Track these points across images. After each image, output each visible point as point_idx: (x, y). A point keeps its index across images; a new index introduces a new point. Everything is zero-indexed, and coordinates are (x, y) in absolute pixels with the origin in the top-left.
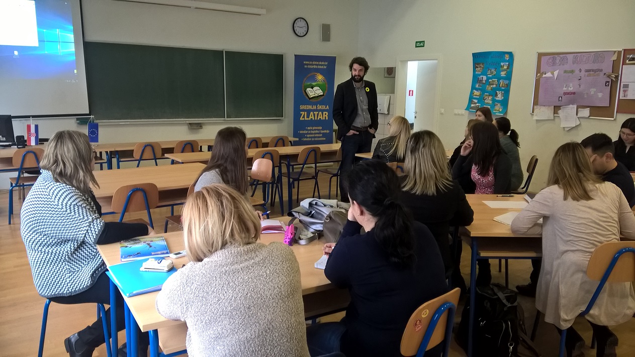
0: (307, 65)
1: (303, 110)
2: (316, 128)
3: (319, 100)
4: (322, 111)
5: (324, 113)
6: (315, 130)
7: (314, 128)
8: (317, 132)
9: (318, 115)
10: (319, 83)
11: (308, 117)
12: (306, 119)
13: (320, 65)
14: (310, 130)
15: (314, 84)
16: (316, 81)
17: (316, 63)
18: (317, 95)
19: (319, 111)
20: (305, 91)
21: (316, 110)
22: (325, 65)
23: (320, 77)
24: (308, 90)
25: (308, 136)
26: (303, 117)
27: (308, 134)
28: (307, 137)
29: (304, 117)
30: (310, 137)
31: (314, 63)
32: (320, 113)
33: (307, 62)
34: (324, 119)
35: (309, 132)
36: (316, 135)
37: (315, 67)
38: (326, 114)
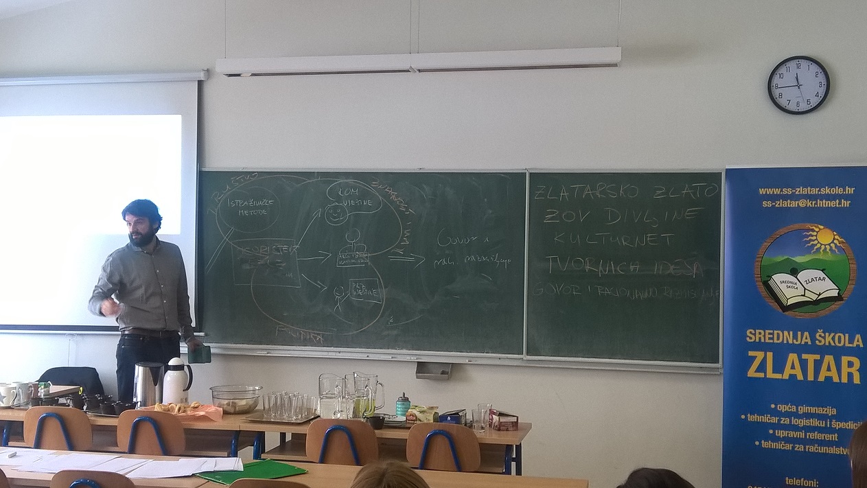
0: (773, 198)
1: (759, 346)
2: (813, 410)
3: (823, 313)
4: (838, 352)
5: (845, 360)
6: (808, 416)
7: (803, 409)
8: (815, 422)
9: (818, 365)
10: (820, 256)
11: (779, 368)
12: (770, 374)
13: (822, 197)
14: (788, 415)
15: (799, 259)
16: (809, 250)
18: (814, 297)
19: (824, 350)
20: (766, 285)
21: (813, 349)
22: (847, 197)
23: (825, 238)
24: (780, 280)
26: (761, 366)
27: (779, 426)
28: (775, 439)
29: (763, 367)
30: (787, 440)
31: (800, 191)
32: (829, 359)
33: (770, 191)
34: (845, 380)
35: (785, 421)
36: (811, 435)
37: (802, 203)
38: (850, 364)
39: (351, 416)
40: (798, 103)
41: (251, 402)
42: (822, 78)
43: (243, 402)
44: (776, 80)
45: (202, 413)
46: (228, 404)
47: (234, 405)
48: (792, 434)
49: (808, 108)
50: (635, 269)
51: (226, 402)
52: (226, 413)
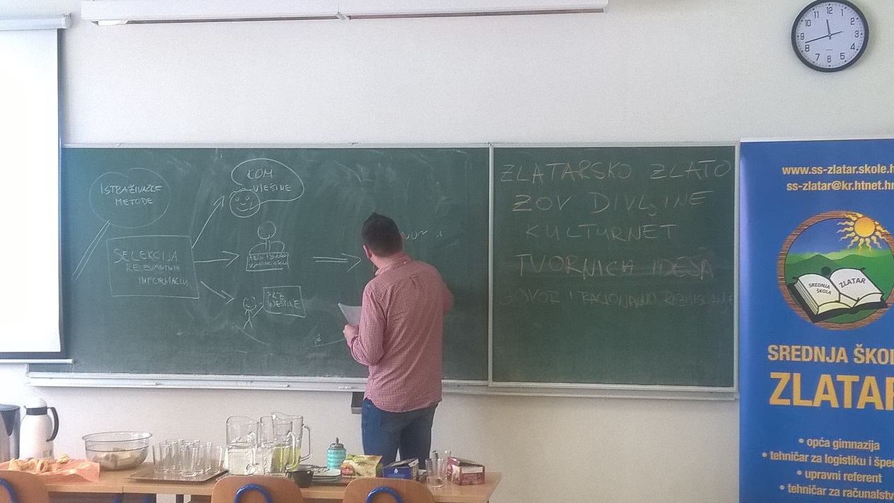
0: (800, 179)
1: (784, 366)
2: (851, 445)
3: (863, 324)
4: (881, 372)
5: (890, 381)
6: (845, 452)
7: (838, 444)
8: (853, 461)
9: (857, 388)
10: (859, 252)
11: (808, 392)
12: (798, 401)
14: (819, 451)
15: (833, 256)
16: (844, 245)
17: (840, 170)
18: (852, 303)
19: (863, 370)
20: (792, 288)
21: (850, 368)
23: (864, 228)
24: (810, 283)
25: (811, 475)
27: (809, 466)
28: (805, 482)
29: (787, 393)
30: (819, 483)
31: (832, 170)
32: (870, 381)
33: (795, 171)
34: (890, 406)
35: (817, 459)
36: (850, 477)
37: (836, 185)
39: (269, 469)
40: (829, 58)
41: (137, 454)
42: (858, 25)
43: (127, 455)
44: (802, 28)
45: (72, 471)
46: (107, 458)
47: (115, 458)
48: (826, 476)
49: (842, 63)
50: (628, 270)
51: (104, 455)
52: (104, 469)
